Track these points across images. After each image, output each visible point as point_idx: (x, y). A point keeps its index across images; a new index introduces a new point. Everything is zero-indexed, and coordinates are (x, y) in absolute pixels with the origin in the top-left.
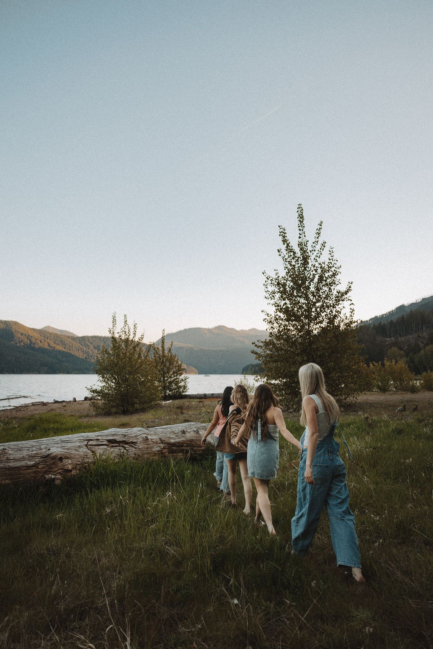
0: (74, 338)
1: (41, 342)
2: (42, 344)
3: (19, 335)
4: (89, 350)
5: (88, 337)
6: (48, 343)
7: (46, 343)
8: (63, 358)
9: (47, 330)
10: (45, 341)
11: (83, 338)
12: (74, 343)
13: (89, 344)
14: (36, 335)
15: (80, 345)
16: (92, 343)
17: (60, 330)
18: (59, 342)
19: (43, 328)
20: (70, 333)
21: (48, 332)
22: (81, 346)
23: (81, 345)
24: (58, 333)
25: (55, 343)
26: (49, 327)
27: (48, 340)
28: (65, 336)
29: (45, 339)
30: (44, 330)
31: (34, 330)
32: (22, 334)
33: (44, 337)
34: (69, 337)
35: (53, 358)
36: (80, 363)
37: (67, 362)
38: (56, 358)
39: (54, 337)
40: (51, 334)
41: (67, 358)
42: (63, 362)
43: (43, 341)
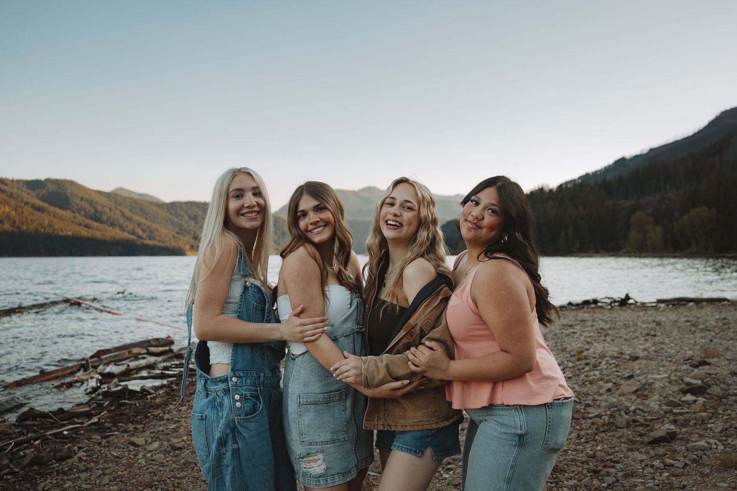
0: (160, 205)
1: (111, 210)
2: (112, 213)
3: (78, 201)
4: (183, 223)
5: (179, 203)
6: (121, 211)
7: (118, 212)
8: (143, 232)
9: (119, 192)
10: (117, 209)
11: (173, 205)
12: (160, 212)
13: (182, 213)
14: (104, 201)
15: (168, 214)
16: (186, 212)
17: (138, 193)
18: (138, 210)
19: (114, 191)
20: (152, 197)
21: (121, 197)
22: (170, 216)
23: (171, 214)
24: (136, 197)
25: (131, 211)
26: (121, 189)
27: (122, 208)
28: (146, 201)
29: (118, 206)
30: (115, 193)
31: (100, 193)
32: (82, 199)
33: (115, 203)
34: (151, 203)
35: (129, 232)
36: (170, 240)
37: (150, 239)
38: (133, 233)
39: (130, 203)
40: (125, 198)
41: (150, 234)
42: (144, 239)
43: (113, 209)
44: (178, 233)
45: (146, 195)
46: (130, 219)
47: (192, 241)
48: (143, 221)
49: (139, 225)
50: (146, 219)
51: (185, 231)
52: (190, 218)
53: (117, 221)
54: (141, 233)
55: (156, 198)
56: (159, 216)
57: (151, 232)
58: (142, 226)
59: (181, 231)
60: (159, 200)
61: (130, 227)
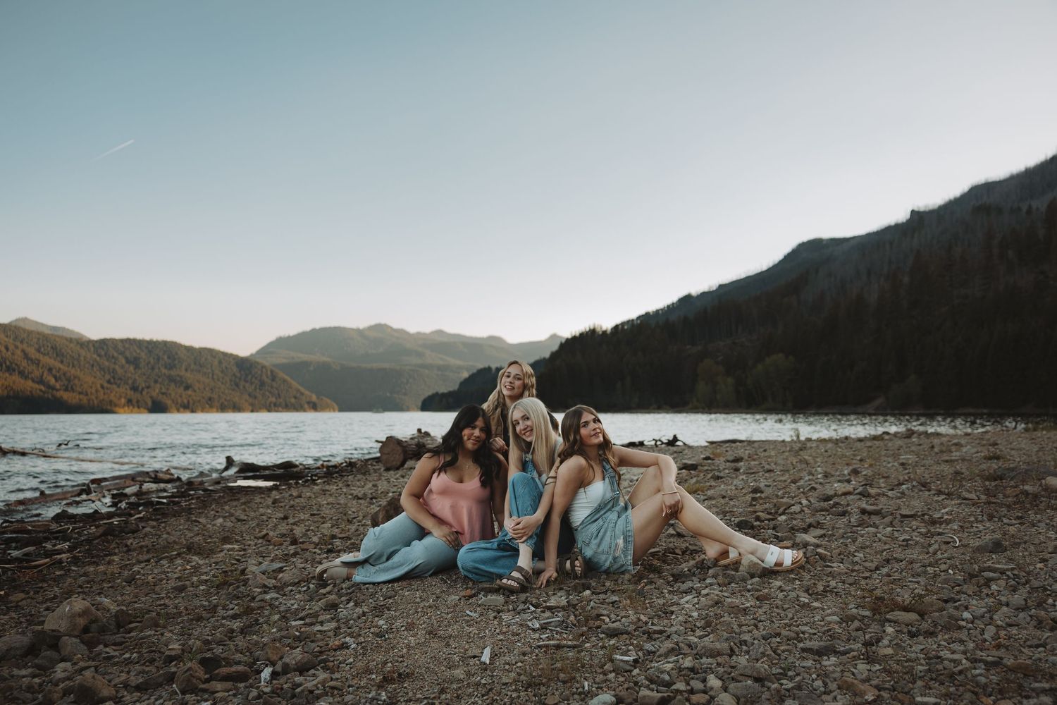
0: (84, 344)
1: (7, 349)
2: (9, 353)
4: (117, 367)
5: (113, 341)
6: (23, 351)
7: (19, 352)
8: (56, 381)
9: (21, 324)
10: (17, 347)
11: (103, 343)
12: (83, 353)
13: (116, 354)
15: (95, 356)
16: (122, 353)
17: (51, 327)
18: (49, 349)
19: (11, 322)
20: (72, 332)
21: (24, 330)
22: (98, 358)
23: (99, 355)
24: (47, 332)
25: (39, 351)
26: (25, 320)
27: (25, 346)
28: (62, 337)
29: (18, 344)
30: (14, 324)
33: (16, 338)
34: (71, 340)
35: (33, 381)
36: (97, 391)
37: (66, 390)
38: (41, 381)
39: (39, 339)
40: (30, 333)
41: (66, 383)
42: (57, 390)
43: (11, 347)
44: (109, 382)
45: (64, 329)
46: (37, 363)
47: (130, 393)
48: (58, 365)
49: (50, 370)
50: (62, 362)
51: (120, 379)
52: (128, 361)
53: (16, 365)
54: (52, 381)
55: (78, 333)
56: (82, 358)
57: (69, 380)
58: (54, 372)
59: (114, 380)
60: (83, 336)
61: (37, 373)
